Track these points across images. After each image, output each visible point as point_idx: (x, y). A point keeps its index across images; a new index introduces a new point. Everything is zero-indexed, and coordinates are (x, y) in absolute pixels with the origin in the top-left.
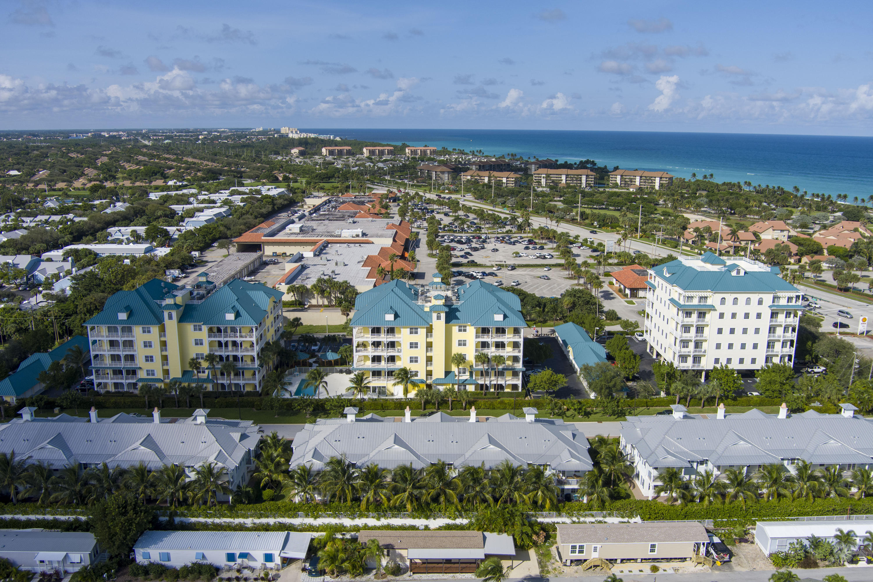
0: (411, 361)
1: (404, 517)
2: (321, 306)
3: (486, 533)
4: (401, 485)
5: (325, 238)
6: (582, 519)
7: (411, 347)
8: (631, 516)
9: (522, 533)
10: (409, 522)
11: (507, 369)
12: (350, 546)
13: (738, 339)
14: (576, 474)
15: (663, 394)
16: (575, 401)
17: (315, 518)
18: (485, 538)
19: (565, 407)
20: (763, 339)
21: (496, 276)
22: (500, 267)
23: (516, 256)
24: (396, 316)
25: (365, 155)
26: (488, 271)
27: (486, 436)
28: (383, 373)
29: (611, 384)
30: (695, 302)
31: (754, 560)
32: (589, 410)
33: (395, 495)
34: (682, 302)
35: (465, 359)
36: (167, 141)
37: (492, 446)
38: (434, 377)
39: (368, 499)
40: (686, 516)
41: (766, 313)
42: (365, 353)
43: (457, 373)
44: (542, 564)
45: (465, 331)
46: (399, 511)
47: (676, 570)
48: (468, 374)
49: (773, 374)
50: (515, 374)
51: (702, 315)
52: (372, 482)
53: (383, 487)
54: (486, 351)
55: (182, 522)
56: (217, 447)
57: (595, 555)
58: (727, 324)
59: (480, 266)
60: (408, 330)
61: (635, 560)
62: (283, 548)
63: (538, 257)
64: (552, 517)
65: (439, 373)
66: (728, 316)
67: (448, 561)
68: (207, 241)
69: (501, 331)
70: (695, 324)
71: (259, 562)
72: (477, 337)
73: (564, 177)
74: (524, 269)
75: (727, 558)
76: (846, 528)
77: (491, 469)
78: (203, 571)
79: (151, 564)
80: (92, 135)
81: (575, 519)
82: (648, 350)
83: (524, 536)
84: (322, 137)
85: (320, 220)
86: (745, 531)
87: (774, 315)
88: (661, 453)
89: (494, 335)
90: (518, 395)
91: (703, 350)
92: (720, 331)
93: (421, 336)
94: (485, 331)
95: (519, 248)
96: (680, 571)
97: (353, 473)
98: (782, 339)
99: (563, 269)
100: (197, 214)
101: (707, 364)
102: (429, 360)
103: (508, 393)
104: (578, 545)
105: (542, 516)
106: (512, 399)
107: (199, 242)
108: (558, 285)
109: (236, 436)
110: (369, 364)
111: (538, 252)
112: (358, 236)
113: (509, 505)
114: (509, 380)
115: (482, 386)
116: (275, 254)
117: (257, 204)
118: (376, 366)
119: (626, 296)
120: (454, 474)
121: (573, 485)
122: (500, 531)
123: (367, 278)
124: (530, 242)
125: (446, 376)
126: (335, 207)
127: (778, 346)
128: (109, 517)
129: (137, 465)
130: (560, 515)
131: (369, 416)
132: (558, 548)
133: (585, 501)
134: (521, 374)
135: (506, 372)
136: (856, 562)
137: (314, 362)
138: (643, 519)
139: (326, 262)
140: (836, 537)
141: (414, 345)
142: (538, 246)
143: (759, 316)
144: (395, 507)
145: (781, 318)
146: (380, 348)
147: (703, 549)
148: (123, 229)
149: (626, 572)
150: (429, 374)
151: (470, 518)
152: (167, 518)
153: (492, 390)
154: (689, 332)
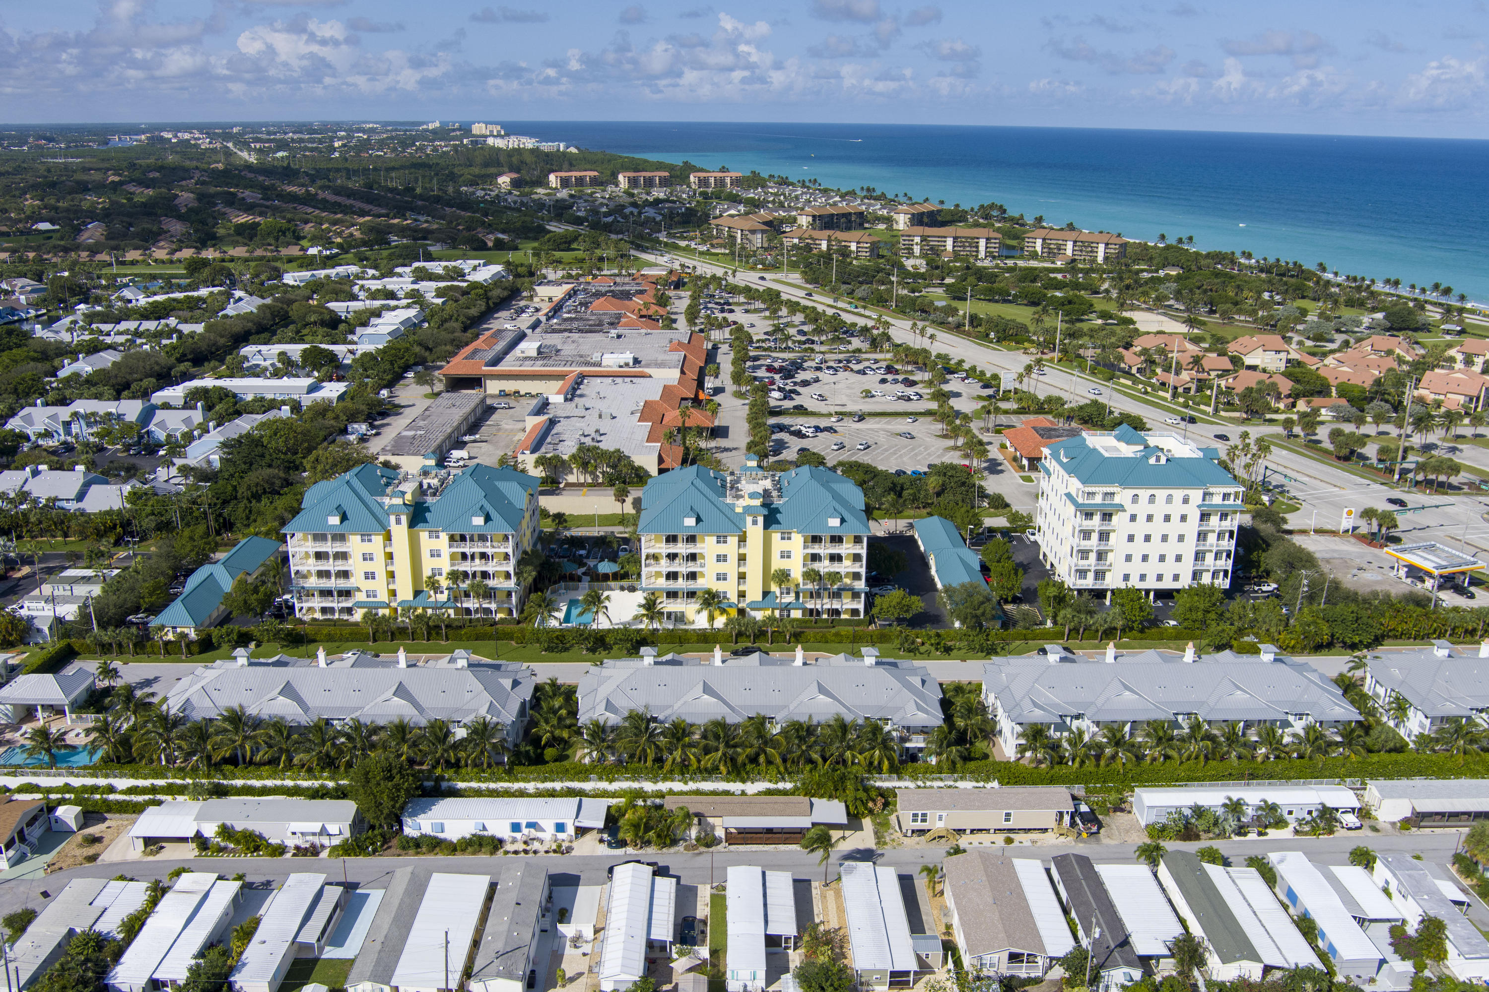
0: (718, 579)
1: (717, 780)
2: (582, 485)
3: (813, 799)
4: (712, 743)
5: (579, 369)
6: (928, 783)
7: (718, 561)
8: (987, 780)
9: (856, 799)
10: (722, 786)
11: (844, 590)
12: (655, 814)
13: (1155, 548)
14: (924, 730)
15: (1049, 624)
16: (933, 632)
17: (611, 782)
18: (812, 805)
19: (919, 640)
20: (1189, 549)
21: (835, 432)
22: (842, 415)
23: (867, 396)
24: (699, 520)
25: (622, 186)
26: (823, 423)
27: (815, 683)
28: (680, 595)
29: (979, 612)
30: (1098, 499)
31: (1127, 831)
32: (949, 644)
33: (706, 754)
34: (1080, 500)
35: (789, 575)
36: (280, 154)
37: (822, 697)
38: (749, 599)
39: (674, 760)
40: (1052, 781)
41: (1195, 516)
42: (658, 569)
43: (778, 594)
44: (878, 836)
45: (789, 538)
46: (710, 773)
47: (1034, 842)
48: (793, 595)
49: (1196, 598)
50: (856, 595)
51: (1107, 516)
52: (679, 740)
53: (691, 745)
54: (817, 566)
55: (450, 787)
56: (487, 698)
57: (940, 825)
58: (1140, 528)
59: (813, 414)
60: (715, 538)
61: (988, 830)
62: (577, 817)
63: (899, 398)
64: (893, 780)
65: (754, 593)
66: (1142, 518)
67: (770, 831)
68: (396, 369)
69: (837, 539)
70: (1097, 529)
71: (548, 834)
72: (805, 547)
73: (949, 242)
74: (877, 419)
75: (1094, 829)
76: (1235, 795)
77: (819, 724)
78: (484, 843)
79: (424, 836)
80: (148, 139)
81: (920, 783)
82: (1041, 557)
83: (858, 803)
84: (547, 147)
85: (565, 330)
86: (1121, 799)
87: (1204, 517)
88: (1027, 705)
89: (828, 545)
90: (859, 623)
91: (1108, 563)
92: (1131, 538)
93: (731, 547)
94: (816, 539)
95: (871, 380)
96: (1039, 844)
97: (655, 729)
98: (1215, 549)
99: (936, 420)
100: (374, 321)
101: (1113, 581)
102: (742, 577)
103: (846, 620)
104: (920, 813)
105: (881, 779)
106: (850, 628)
107: (385, 372)
108: (926, 449)
109: (507, 683)
110: (662, 583)
111: (900, 389)
112: (627, 365)
113: (840, 766)
114: (847, 604)
115: (811, 611)
116: (503, 394)
117: (463, 300)
118: (672, 585)
119: (1022, 468)
120: (777, 729)
121: (917, 742)
122: (831, 797)
123: (647, 441)
124: (890, 369)
125: (764, 597)
126: (584, 304)
127: (1210, 558)
128: (374, 782)
129: (396, 721)
130: (900, 779)
131: (669, 657)
132: (898, 817)
133: (934, 763)
134: (863, 595)
135: (844, 593)
136: (1245, 834)
137: (584, 574)
138: (1001, 783)
139: (582, 412)
140: (1225, 805)
141: (722, 558)
142: (900, 377)
143: (1183, 518)
144: (706, 770)
145: (1214, 520)
146: (677, 561)
147: (1067, 819)
148: (263, 348)
149: (975, 844)
150: (742, 595)
151: (795, 781)
152: (432, 783)
153: (825, 616)
154: (1089, 539)
